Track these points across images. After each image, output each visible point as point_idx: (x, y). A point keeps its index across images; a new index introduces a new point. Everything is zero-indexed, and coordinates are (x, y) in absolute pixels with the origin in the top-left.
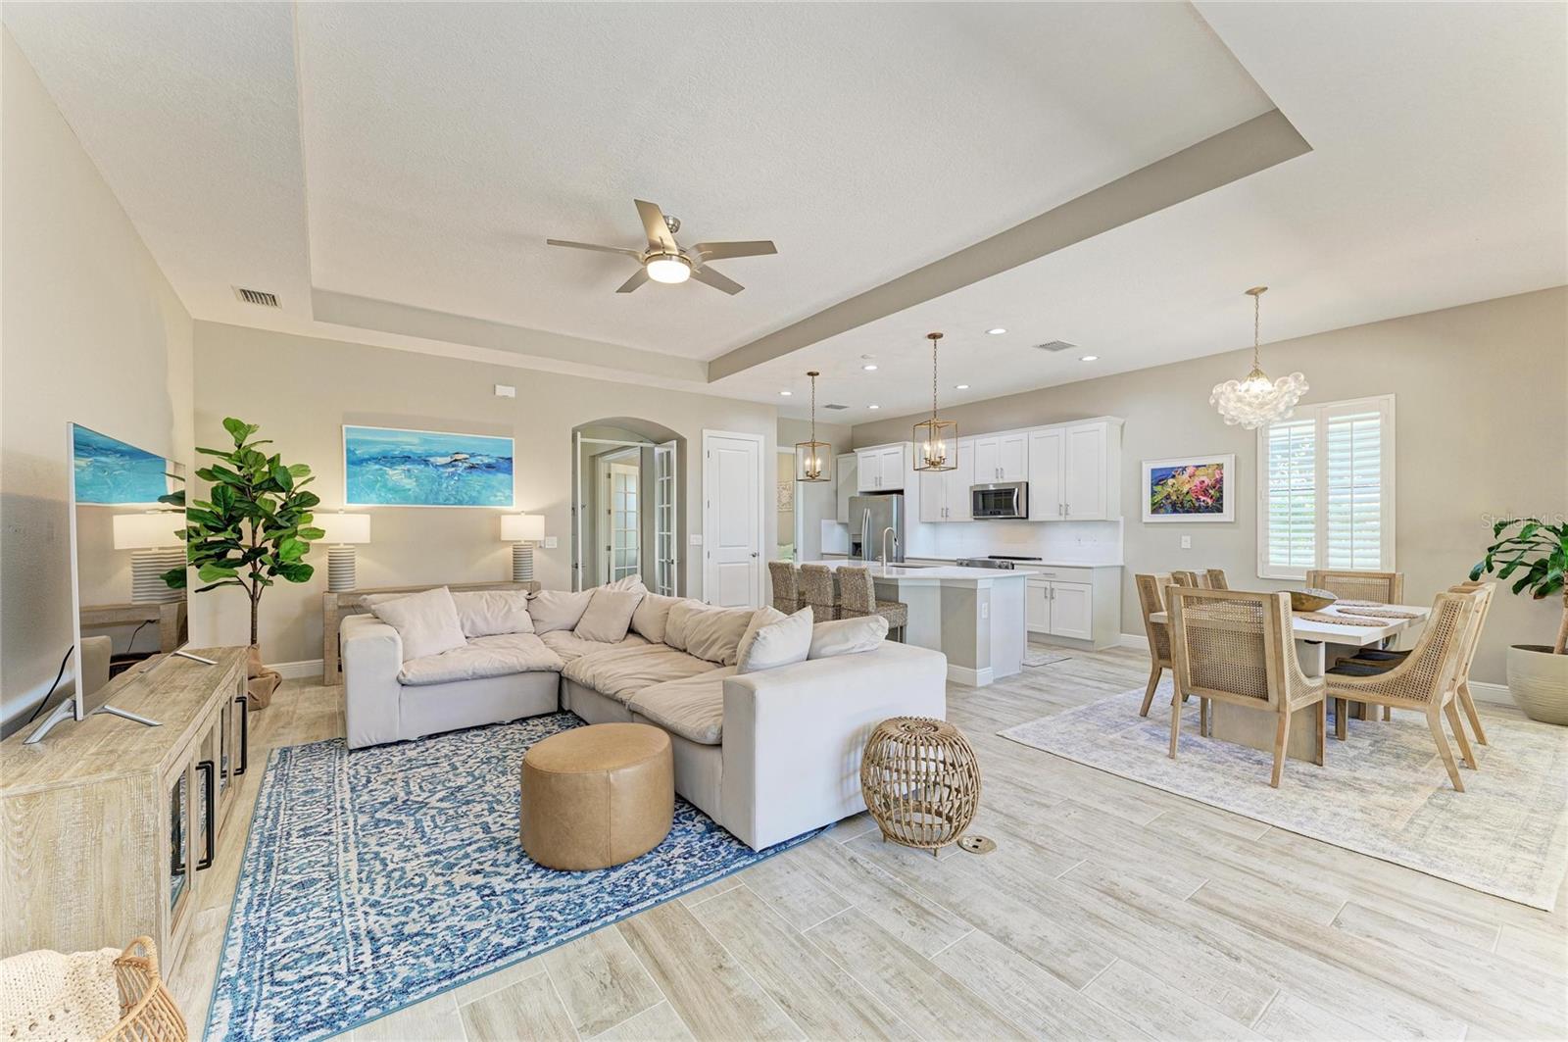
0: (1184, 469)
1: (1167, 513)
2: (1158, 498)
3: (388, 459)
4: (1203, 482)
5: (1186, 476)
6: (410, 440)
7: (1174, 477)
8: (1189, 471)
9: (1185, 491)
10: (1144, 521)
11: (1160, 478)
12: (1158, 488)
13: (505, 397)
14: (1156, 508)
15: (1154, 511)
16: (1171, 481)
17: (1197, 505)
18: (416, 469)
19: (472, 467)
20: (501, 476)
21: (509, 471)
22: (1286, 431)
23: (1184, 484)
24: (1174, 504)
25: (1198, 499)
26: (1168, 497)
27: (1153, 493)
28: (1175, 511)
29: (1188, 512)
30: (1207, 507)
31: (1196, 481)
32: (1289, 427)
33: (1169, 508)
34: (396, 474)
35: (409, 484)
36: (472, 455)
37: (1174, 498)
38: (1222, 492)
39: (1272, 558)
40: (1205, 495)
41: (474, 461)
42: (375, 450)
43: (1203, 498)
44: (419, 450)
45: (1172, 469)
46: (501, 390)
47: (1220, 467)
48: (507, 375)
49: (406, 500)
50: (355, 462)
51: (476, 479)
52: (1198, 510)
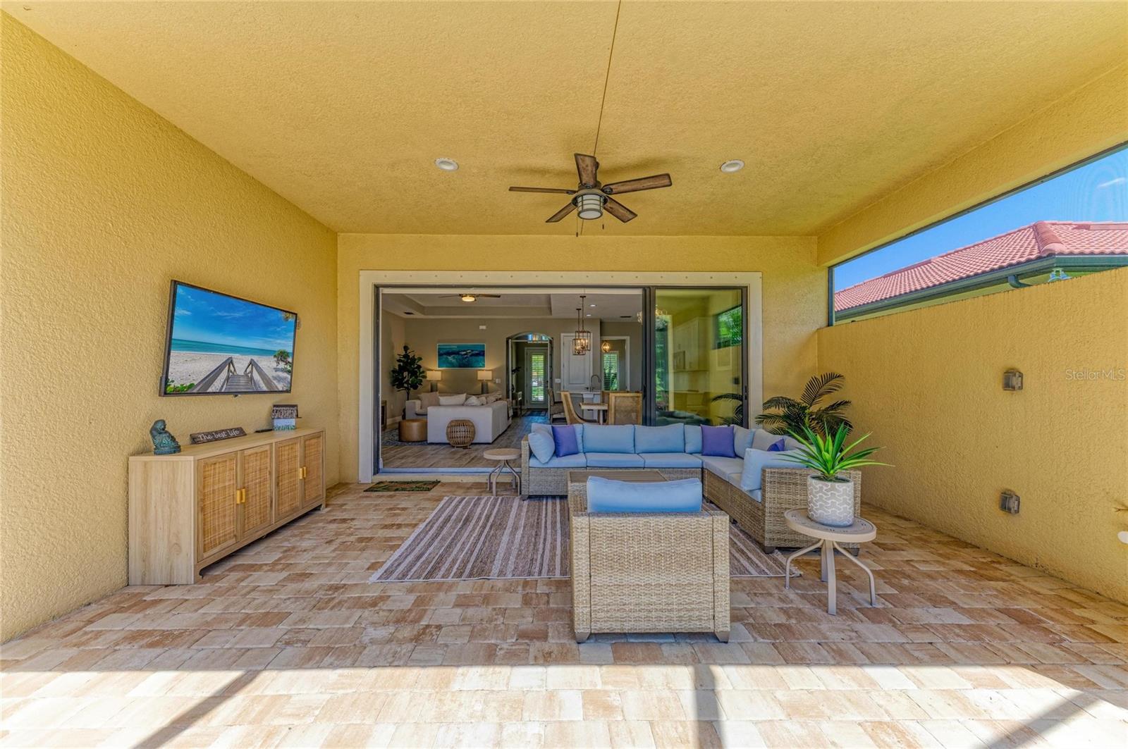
3: (449, 354)
6: (455, 348)
13: (482, 330)
18: (456, 356)
19: (472, 355)
20: (481, 357)
21: (483, 355)
34: (450, 358)
35: (454, 361)
36: (472, 351)
41: (474, 352)
42: (445, 351)
44: (457, 350)
46: (481, 327)
48: (483, 322)
49: (454, 367)
50: (440, 355)
51: (474, 359)
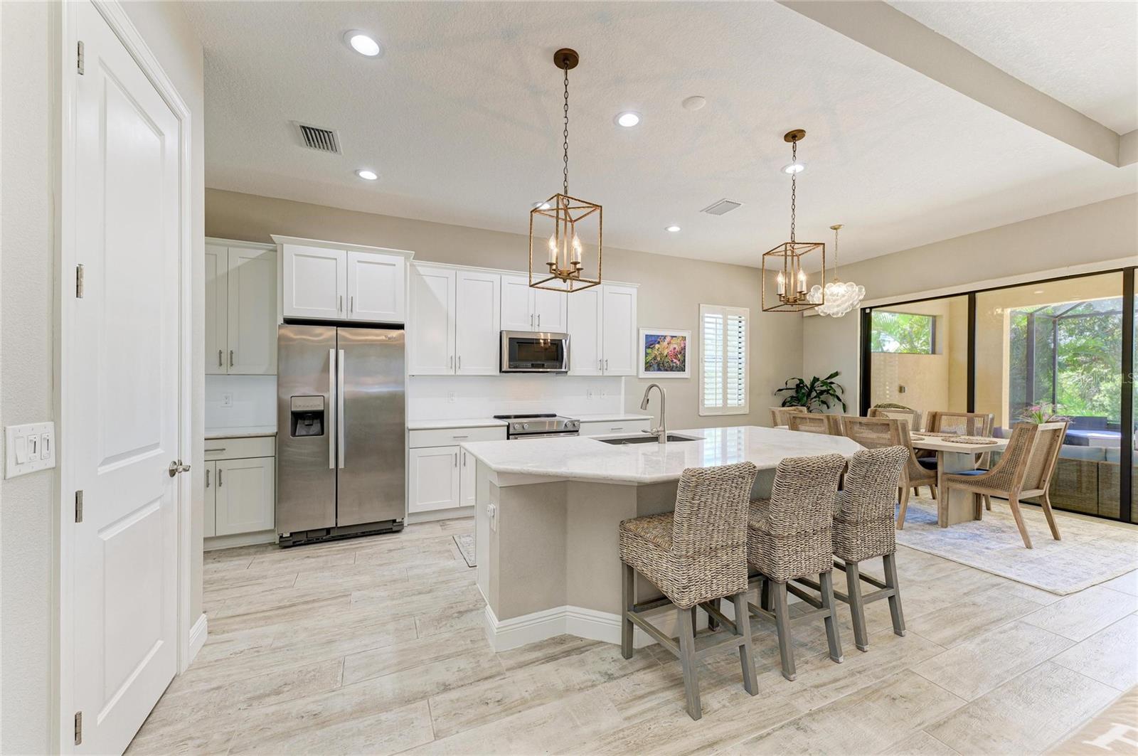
0: (665, 337)
1: (654, 371)
2: (649, 358)
4: (675, 348)
5: (666, 343)
7: (659, 343)
8: (668, 339)
9: (665, 355)
10: (640, 377)
11: (651, 342)
12: (649, 351)
14: (648, 367)
15: (647, 369)
16: (657, 346)
17: (671, 365)
22: (714, 320)
23: (664, 349)
24: (658, 364)
25: (672, 361)
26: (655, 358)
27: (647, 354)
28: (659, 370)
29: (667, 370)
30: (677, 367)
31: (671, 347)
32: (716, 318)
33: (656, 366)
37: (659, 359)
38: (685, 357)
39: (706, 402)
40: (676, 358)
43: (675, 361)
45: (659, 336)
47: (684, 338)
52: (672, 369)
